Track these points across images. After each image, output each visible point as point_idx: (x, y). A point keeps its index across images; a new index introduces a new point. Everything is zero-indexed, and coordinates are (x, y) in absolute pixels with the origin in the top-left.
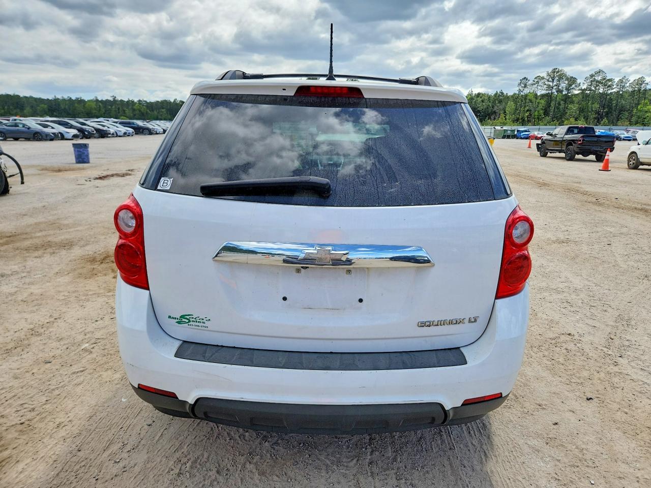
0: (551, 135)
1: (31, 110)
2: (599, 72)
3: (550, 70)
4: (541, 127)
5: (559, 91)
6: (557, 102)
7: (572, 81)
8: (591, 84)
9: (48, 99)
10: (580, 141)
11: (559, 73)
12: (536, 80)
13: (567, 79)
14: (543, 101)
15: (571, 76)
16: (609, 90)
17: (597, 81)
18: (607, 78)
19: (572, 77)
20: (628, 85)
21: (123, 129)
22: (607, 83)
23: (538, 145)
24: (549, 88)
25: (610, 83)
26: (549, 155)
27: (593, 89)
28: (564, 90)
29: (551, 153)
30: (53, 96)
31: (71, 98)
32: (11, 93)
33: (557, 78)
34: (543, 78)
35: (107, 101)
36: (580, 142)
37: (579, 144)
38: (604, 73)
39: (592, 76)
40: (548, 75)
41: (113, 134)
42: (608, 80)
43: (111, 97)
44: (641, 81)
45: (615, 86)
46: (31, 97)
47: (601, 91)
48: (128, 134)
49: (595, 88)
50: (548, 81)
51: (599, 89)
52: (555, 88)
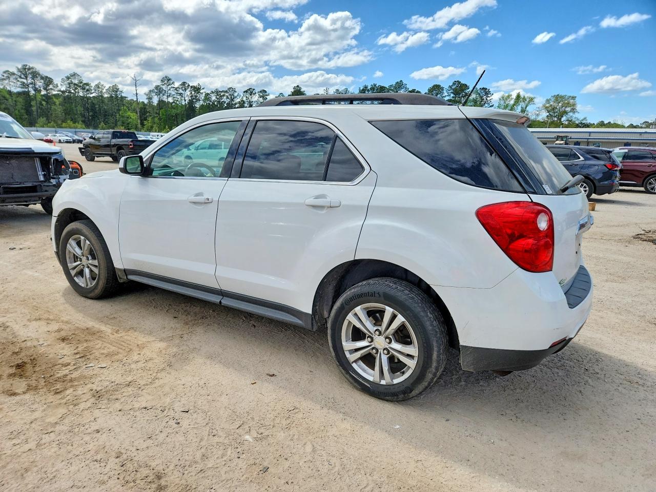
0: (94, 139)
2: (75, 75)
3: (20, 66)
4: (38, 129)
5: (37, 90)
6: (38, 102)
7: (48, 81)
8: (70, 86)
10: (131, 145)
11: (31, 71)
12: (5, 75)
13: (42, 78)
14: (20, 99)
15: (46, 75)
16: (88, 94)
17: (75, 84)
18: (84, 82)
19: (47, 77)
20: (104, 91)
22: (84, 86)
23: (80, 149)
24: (24, 86)
25: (87, 87)
26: (96, 159)
27: (73, 91)
28: (42, 89)
29: (97, 157)
33: (31, 76)
34: (14, 74)
36: (131, 147)
37: (131, 148)
38: (79, 77)
39: (68, 78)
40: (19, 70)
42: (85, 84)
44: (115, 89)
45: (93, 91)
47: (81, 94)
49: (75, 90)
50: (20, 77)
51: (79, 92)
52: (31, 86)
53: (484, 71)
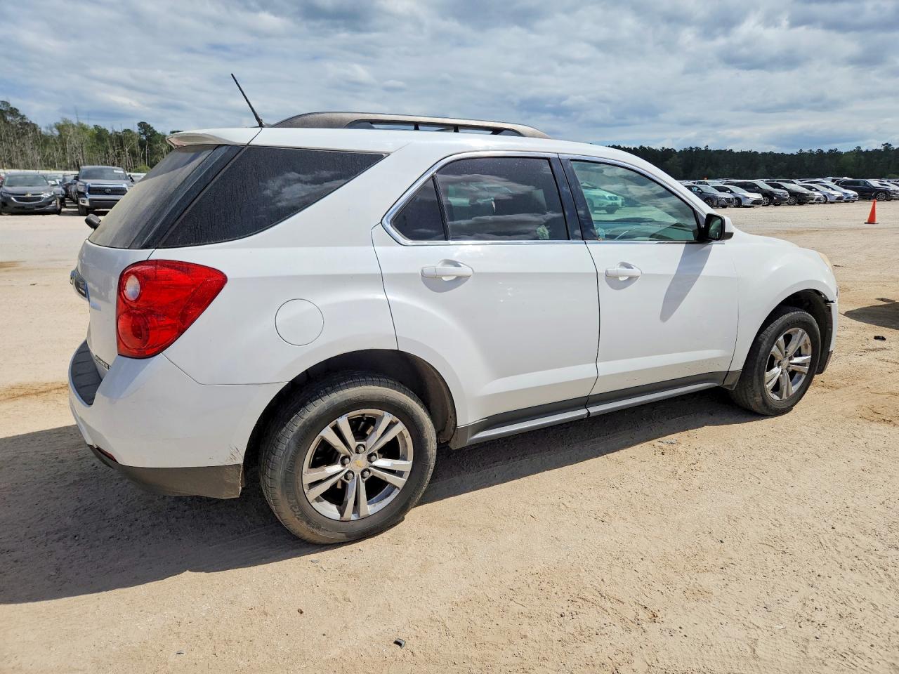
1: (765, 170)
9: (792, 154)
21: (839, 192)
30: (798, 151)
31: (822, 151)
32: (747, 149)
35: (876, 151)
41: (818, 199)
43: (883, 145)
46: (771, 153)
48: (844, 199)
53: (232, 75)
